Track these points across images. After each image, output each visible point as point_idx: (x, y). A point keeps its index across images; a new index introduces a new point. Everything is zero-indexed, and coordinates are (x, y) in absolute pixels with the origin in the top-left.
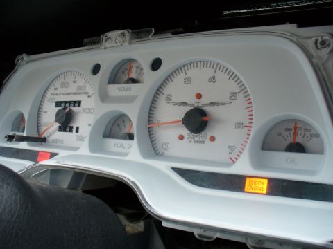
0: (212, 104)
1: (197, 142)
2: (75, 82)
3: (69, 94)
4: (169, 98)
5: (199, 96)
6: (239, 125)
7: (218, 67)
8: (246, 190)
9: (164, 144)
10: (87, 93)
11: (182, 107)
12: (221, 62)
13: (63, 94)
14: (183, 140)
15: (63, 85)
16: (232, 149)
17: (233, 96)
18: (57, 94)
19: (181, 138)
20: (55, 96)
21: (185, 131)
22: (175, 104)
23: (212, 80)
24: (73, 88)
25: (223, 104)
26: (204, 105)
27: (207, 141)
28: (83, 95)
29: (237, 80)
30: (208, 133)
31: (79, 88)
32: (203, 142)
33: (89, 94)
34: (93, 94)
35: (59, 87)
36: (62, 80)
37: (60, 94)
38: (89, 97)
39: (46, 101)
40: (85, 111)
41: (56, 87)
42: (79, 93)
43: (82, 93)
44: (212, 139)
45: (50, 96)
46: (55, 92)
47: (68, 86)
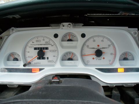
0: (103, 48)
1: (99, 60)
2: (44, 40)
3: (41, 45)
4: (88, 46)
5: (98, 46)
6: (112, 54)
7: (104, 37)
8: (118, 72)
9: (87, 61)
10: (51, 44)
11: (93, 49)
12: (105, 36)
13: (38, 45)
14: (94, 59)
15: (37, 41)
16: (110, 61)
17: (109, 46)
18: (34, 45)
19: (93, 59)
20: (33, 45)
21: (95, 57)
22: (90, 48)
23: (102, 41)
24: (43, 42)
25: (106, 48)
26: (100, 48)
27: (102, 59)
29: (111, 41)
30: (102, 57)
31: (46, 42)
34: (54, 45)
35: (35, 42)
36: (37, 39)
37: (36, 45)
38: (52, 46)
39: (28, 47)
40: (51, 51)
41: (33, 42)
42: (47, 45)
43: (48, 44)
44: (104, 58)
45: (30, 45)
46: (33, 44)
47: (40, 42)
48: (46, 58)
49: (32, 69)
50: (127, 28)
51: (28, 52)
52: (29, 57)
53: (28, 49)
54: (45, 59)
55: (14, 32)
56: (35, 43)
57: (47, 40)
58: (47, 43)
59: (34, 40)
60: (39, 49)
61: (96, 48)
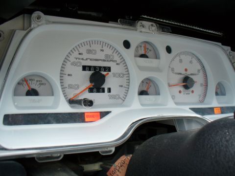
0: (192, 74)
1: (187, 94)
2: (102, 50)
3: (97, 60)
4: (173, 70)
5: (186, 70)
6: (202, 85)
7: (193, 56)
9: (172, 96)
10: (116, 61)
11: (179, 75)
13: (91, 60)
15: (89, 52)
16: (200, 96)
17: (199, 71)
18: (83, 59)
19: (180, 92)
20: (81, 61)
21: (182, 89)
22: (176, 73)
23: (191, 62)
24: (101, 55)
26: (189, 75)
27: (191, 93)
28: (111, 62)
29: (200, 63)
31: (107, 56)
32: (189, 94)
33: (118, 62)
34: (121, 62)
35: (84, 52)
36: (88, 47)
37: (87, 59)
38: (117, 64)
39: (68, 64)
40: (114, 75)
41: (80, 52)
42: (108, 61)
43: (111, 61)
44: (193, 92)
45: (75, 60)
46: (81, 57)
47: (95, 53)
48: (106, 90)
49: (83, 114)
50: (220, 44)
51: (69, 75)
52: (70, 87)
53: (69, 68)
54: (103, 91)
55: (42, 24)
56: (85, 56)
57: (108, 51)
58: (108, 59)
59: (83, 50)
60: (90, 70)
61: (184, 74)
